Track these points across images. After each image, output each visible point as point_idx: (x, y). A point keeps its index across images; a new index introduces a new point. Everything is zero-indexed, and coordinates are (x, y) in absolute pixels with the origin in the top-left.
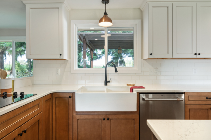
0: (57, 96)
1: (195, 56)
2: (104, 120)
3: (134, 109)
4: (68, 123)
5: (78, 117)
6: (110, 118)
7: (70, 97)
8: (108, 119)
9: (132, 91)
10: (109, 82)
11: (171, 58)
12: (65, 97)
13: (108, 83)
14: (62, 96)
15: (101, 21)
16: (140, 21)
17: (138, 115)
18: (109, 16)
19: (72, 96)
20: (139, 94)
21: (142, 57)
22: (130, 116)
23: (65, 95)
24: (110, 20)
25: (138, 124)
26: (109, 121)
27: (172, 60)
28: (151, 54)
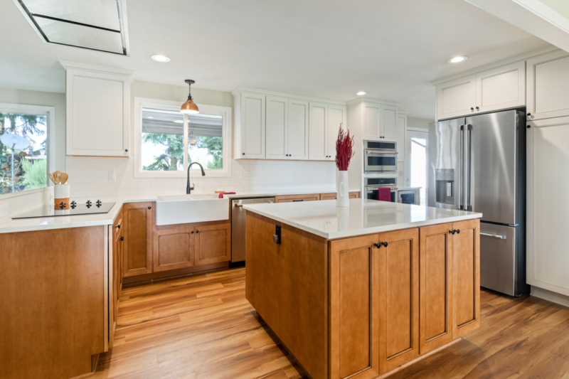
0: (129, 208)
1: (286, 158)
2: (193, 233)
3: (226, 217)
4: (146, 242)
5: (159, 233)
6: (199, 230)
7: (149, 208)
8: (198, 232)
9: (221, 196)
10: (193, 189)
11: (264, 158)
12: (142, 209)
13: (191, 191)
14: (137, 206)
15: (184, 107)
16: (230, 108)
17: (230, 224)
18: (195, 100)
19: (152, 206)
20: (231, 200)
21: (233, 157)
22: (221, 226)
23: (142, 206)
24: (196, 108)
25: (230, 234)
26: (197, 234)
27: (266, 161)
28: (244, 154)
